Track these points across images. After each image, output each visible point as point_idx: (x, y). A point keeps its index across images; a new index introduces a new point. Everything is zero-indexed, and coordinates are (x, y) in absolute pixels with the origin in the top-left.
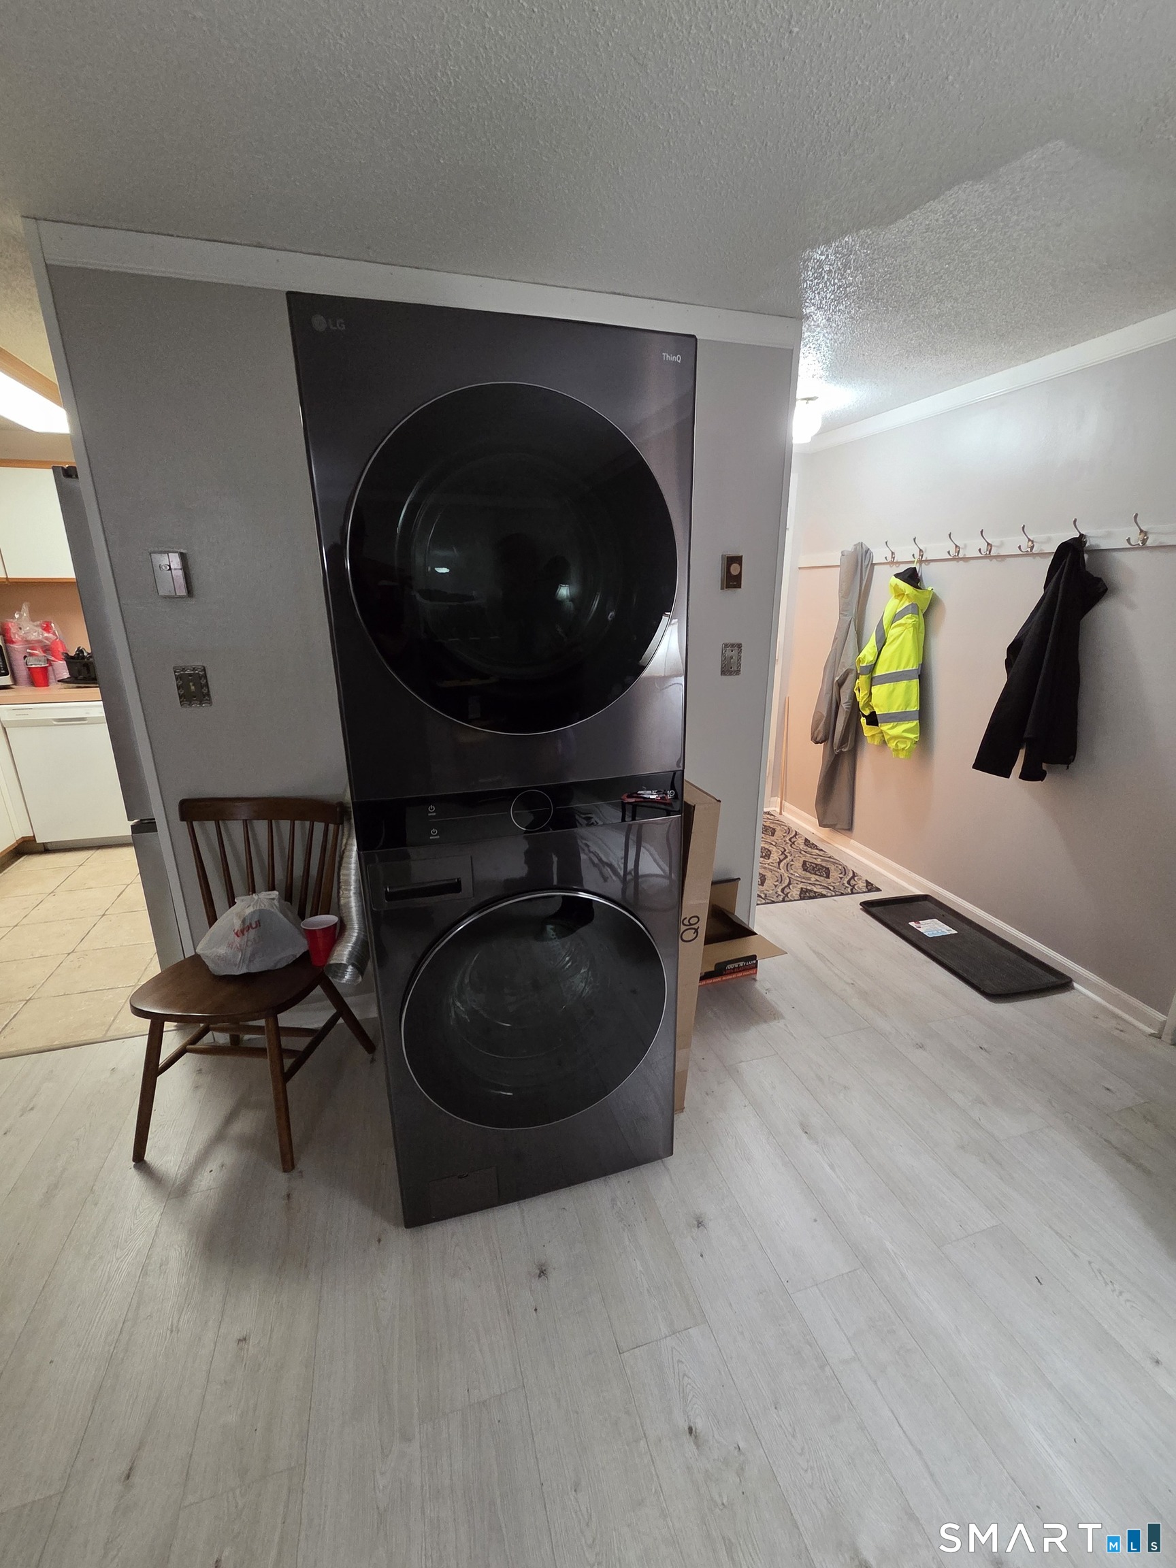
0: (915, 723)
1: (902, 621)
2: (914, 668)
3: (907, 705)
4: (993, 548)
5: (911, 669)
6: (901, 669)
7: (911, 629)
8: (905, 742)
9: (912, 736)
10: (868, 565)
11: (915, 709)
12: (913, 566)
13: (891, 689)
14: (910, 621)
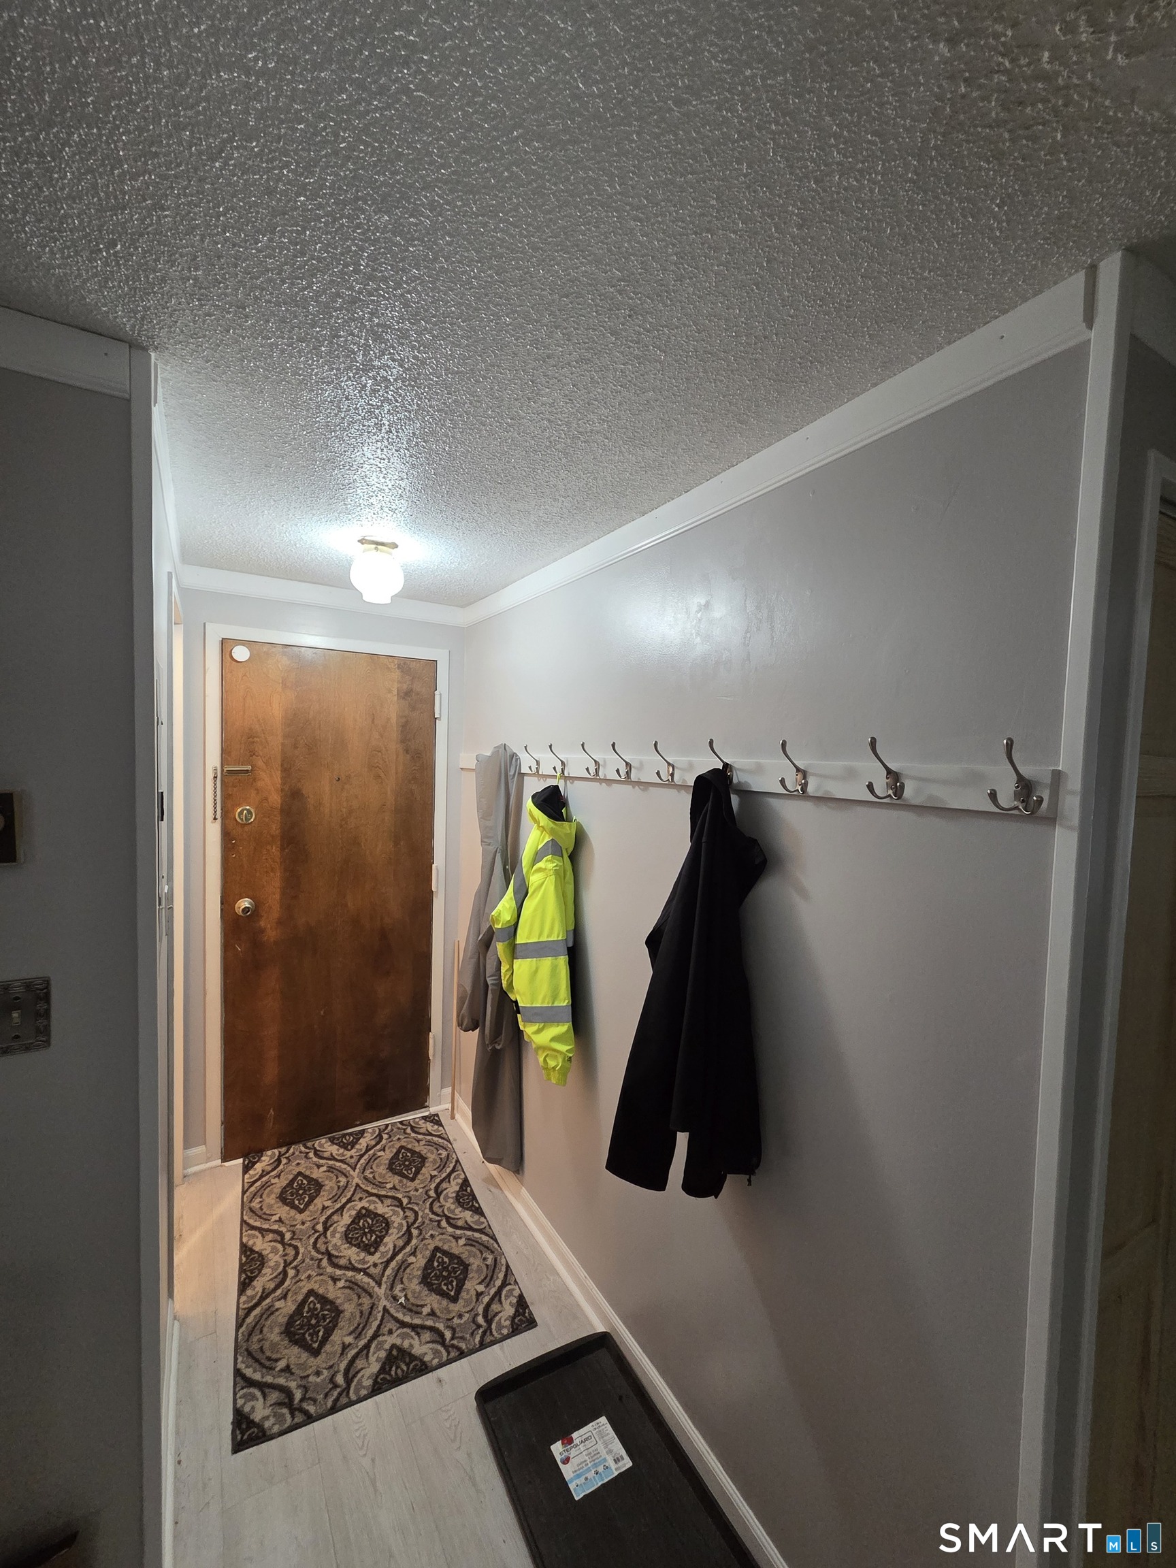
0: (564, 1028)
1: (540, 865)
2: (560, 938)
3: (555, 997)
4: (633, 769)
5: (556, 939)
6: (544, 939)
7: (553, 878)
8: (556, 1057)
9: (564, 1048)
10: (514, 775)
11: (565, 1004)
12: (554, 782)
13: (534, 969)
14: (551, 866)
